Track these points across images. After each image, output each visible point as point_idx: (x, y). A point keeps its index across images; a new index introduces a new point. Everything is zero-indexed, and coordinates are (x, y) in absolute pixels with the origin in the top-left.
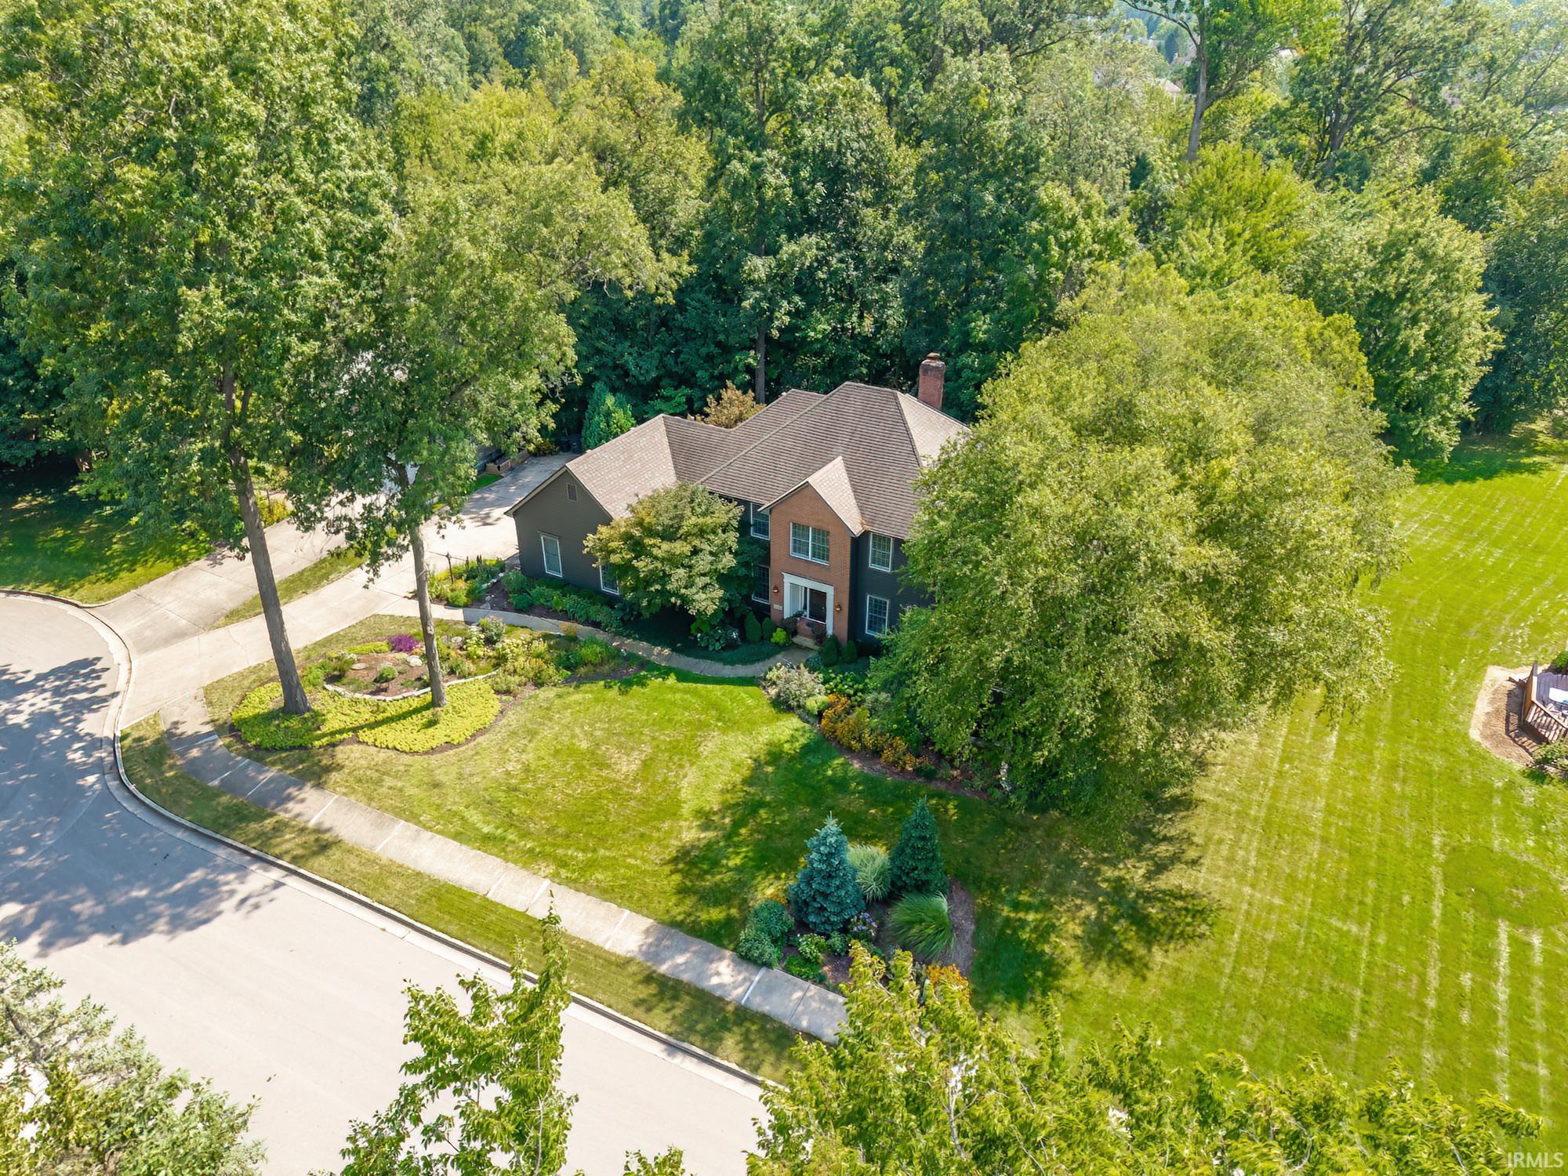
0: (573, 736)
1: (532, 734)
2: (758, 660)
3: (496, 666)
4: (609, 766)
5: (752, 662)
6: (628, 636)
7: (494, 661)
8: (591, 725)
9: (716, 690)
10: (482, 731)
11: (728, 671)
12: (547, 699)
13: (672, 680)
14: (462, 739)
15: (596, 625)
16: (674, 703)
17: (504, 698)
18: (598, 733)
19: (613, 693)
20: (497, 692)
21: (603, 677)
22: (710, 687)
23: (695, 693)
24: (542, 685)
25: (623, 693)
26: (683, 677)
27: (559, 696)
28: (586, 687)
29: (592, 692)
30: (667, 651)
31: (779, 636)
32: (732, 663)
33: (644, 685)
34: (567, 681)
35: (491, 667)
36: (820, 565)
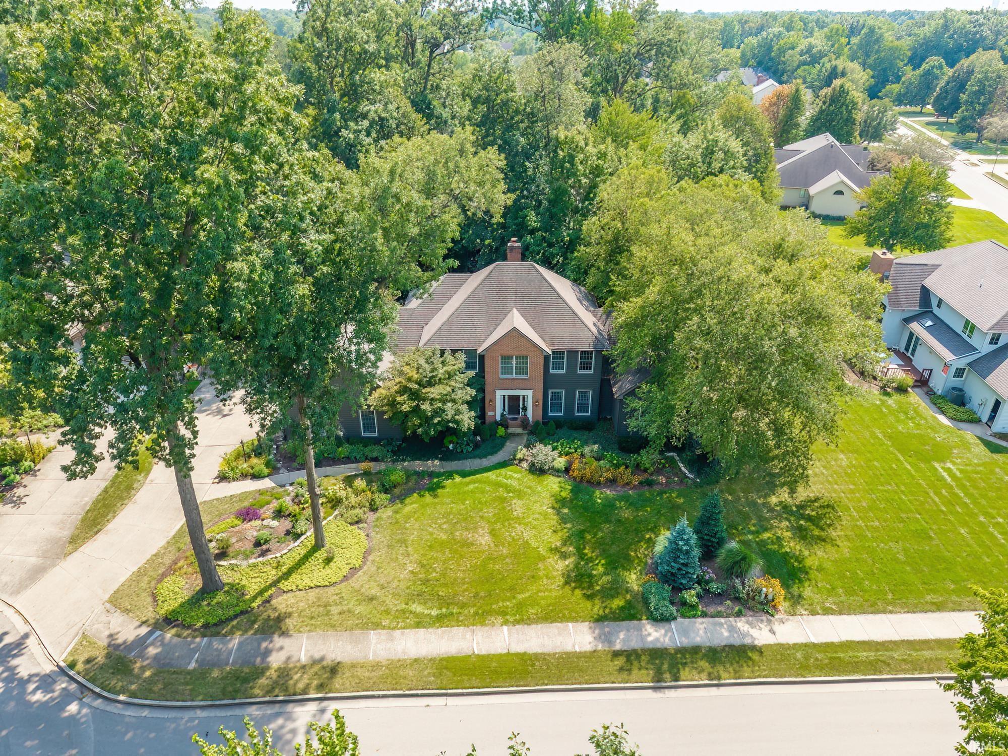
2: (499, 450)
3: (333, 508)
5: (496, 452)
6: (404, 460)
7: (329, 505)
9: (492, 475)
10: (367, 552)
11: (485, 462)
12: (389, 517)
14: (359, 562)
15: (375, 460)
19: (428, 498)
20: (351, 524)
21: (414, 491)
22: (485, 475)
23: (480, 481)
25: (435, 496)
28: (408, 501)
29: (414, 503)
32: (485, 457)
35: (332, 508)
36: (522, 379)
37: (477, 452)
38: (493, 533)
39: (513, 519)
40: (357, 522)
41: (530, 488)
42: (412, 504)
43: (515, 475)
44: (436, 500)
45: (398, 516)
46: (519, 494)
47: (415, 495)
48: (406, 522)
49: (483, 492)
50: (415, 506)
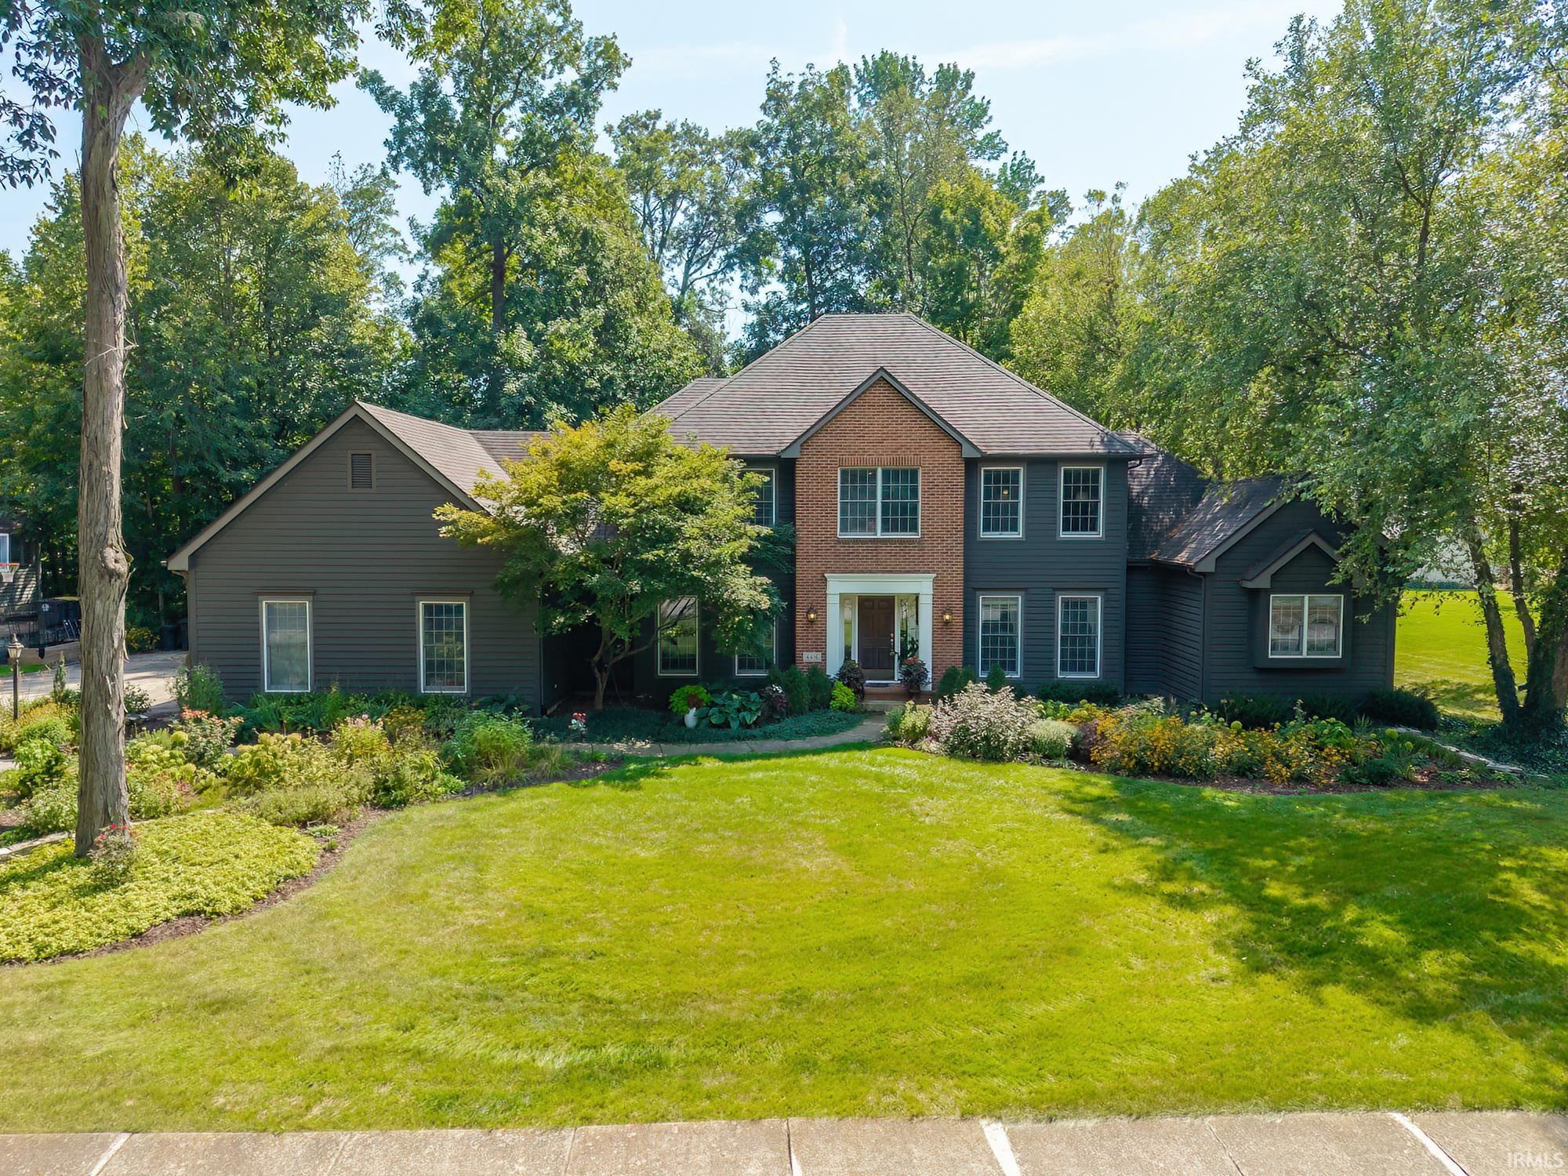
0: (594, 849)
1: (472, 861)
4: (764, 870)
8: (618, 830)
13: (711, 764)
16: (760, 783)
17: (315, 828)
18: (654, 835)
24: (403, 804)
26: (729, 758)
27: (474, 810)
29: (551, 797)
30: (643, 744)
31: (844, 696)
33: (658, 776)
34: (465, 793)
36: (901, 541)
37: (771, 727)
38: (847, 850)
39: (922, 829)
40: (306, 820)
41: (963, 781)
42: (535, 797)
43: (906, 762)
44: (632, 795)
45: (474, 816)
46: (929, 790)
47: (558, 785)
48: (501, 826)
49: (799, 783)
50: (549, 801)
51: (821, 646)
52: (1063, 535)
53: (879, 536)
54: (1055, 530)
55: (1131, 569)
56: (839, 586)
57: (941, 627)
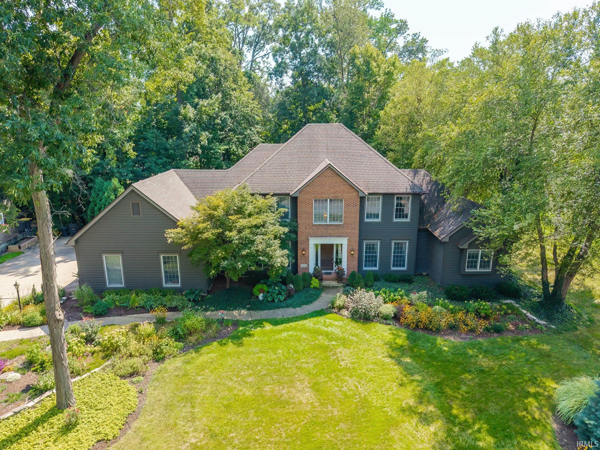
0: (230, 389)
1: (190, 400)
2: (314, 300)
3: (106, 357)
4: (288, 403)
5: (311, 302)
6: (206, 310)
7: (101, 354)
8: (238, 376)
9: (309, 323)
10: (133, 415)
11: (299, 311)
12: (177, 369)
13: (268, 327)
14: (116, 431)
15: (174, 309)
16: (285, 340)
17: (135, 379)
18: (250, 379)
19: (231, 347)
20: (123, 377)
21: (214, 339)
22: (301, 322)
23: (294, 329)
24: (163, 359)
25: (240, 345)
26: (275, 323)
27: (188, 362)
28: (205, 349)
29: (213, 352)
30: (244, 312)
31: (315, 282)
32: (299, 305)
33: (250, 335)
34: (184, 350)
35: (103, 358)
36: (336, 225)
37: (289, 301)
38: (316, 388)
39: (340, 371)
40: (131, 375)
41: (356, 335)
42: (208, 353)
43: (336, 323)
44: (241, 349)
45: (188, 367)
46: (345, 343)
47: (215, 343)
48: (198, 375)
49: (299, 340)
50: (212, 355)
51: (307, 262)
52: (395, 220)
53: (328, 223)
54: (392, 219)
55: (419, 230)
56: (313, 242)
57: (350, 256)
